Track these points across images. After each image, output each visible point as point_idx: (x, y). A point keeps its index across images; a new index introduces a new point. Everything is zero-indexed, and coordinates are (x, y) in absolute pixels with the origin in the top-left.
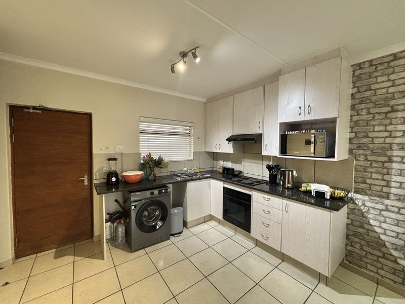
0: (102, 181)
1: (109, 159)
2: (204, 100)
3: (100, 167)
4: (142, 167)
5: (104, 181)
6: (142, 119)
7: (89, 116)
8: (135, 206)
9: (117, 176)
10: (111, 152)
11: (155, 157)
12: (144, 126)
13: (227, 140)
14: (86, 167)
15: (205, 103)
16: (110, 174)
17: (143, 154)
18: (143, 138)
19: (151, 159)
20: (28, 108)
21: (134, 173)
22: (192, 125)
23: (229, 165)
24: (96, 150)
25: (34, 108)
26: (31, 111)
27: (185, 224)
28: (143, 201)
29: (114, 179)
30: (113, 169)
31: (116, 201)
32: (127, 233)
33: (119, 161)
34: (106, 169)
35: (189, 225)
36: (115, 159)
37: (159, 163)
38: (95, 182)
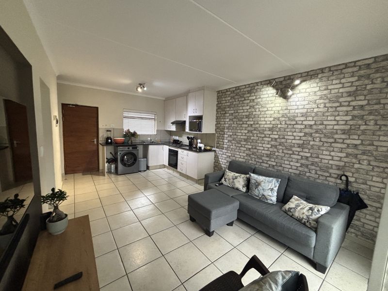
0: (104, 142)
1: (107, 131)
2: (164, 99)
3: (102, 135)
4: (125, 136)
5: (105, 142)
6: (125, 110)
7: (97, 108)
8: (120, 153)
9: (111, 139)
10: (108, 127)
11: (132, 131)
12: (126, 114)
13: (171, 123)
14: (96, 135)
15: (164, 101)
16: (108, 138)
17: (125, 129)
18: (125, 121)
19: (130, 132)
20: (70, 105)
21: (120, 139)
22: (155, 113)
23: (177, 138)
24: (100, 126)
25: (72, 105)
26: (71, 106)
27: (148, 168)
28: (124, 152)
29: (110, 141)
30: (109, 136)
31: (111, 153)
32: (116, 168)
33: (112, 132)
34: (105, 136)
35: (150, 168)
36: (110, 131)
37: (134, 134)
38: (100, 142)
